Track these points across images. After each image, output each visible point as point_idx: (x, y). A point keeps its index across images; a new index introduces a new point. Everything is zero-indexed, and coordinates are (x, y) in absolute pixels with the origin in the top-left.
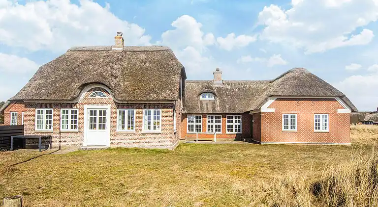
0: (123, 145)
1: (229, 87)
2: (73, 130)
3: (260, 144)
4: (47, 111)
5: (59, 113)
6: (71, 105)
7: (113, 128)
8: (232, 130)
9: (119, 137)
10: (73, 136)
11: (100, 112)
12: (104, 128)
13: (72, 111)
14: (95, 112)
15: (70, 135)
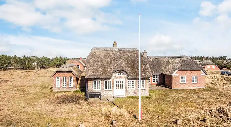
0: (130, 95)
1: (151, 60)
2: (110, 89)
3: (172, 89)
4: (98, 82)
5: (103, 82)
6: (109, 79)
7: (126, 88)
8: (155, 81)
9: (128, 91)
10: (110, 92)
11: (121, 81)
12: (122, 88)
13: (109, 81)
14: (118, 81)
15: (108, 92)
